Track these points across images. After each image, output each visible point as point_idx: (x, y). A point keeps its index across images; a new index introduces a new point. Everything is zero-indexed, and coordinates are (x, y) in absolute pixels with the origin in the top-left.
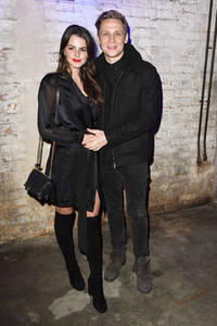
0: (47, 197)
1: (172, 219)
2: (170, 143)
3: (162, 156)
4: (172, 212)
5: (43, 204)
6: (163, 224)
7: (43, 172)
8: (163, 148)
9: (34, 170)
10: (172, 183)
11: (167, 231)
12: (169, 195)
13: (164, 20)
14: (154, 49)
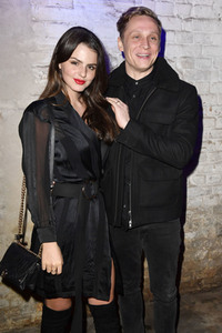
0: (32, 286)
1: (211, 300)
2: (209, 192)
3: (198, 211)
4: (212, 289)
5: (27, 299)
6: (200, 307)
7: (28, 247)
8: (199, 200)
9: (13, 244)
10: (212, 249)
11: (206, 319)
12: (209, 265)
13: (202, 19)
14: (187, 60)
